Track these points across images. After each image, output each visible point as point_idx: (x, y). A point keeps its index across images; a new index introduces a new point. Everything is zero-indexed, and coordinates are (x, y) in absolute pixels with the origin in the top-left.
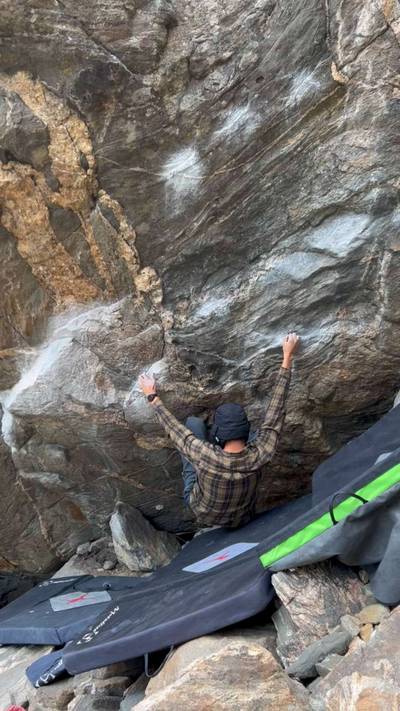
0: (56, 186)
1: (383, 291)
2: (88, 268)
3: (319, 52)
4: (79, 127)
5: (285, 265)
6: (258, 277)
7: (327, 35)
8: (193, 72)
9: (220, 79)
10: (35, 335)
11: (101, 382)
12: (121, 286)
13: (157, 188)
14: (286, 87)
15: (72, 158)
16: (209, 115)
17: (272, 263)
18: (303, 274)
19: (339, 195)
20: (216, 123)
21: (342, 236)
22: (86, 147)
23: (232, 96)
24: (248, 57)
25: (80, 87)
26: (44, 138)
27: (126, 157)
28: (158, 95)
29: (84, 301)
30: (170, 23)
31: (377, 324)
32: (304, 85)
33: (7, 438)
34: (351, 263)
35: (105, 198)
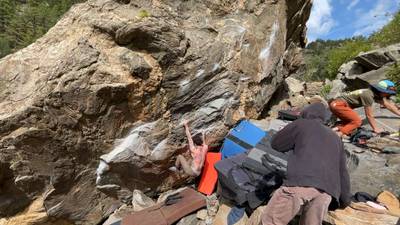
1: (225, 117)
3: (220, 60)
5: (205, 111)
6: (197, 113)
7: (222, 56)
8: (190, 59)
9: (199, 62)
11: (145, 148)
13: (177, 88)
14: (213, 66)
15: (156, 77)
16: (195, 70)
17: (202, 109)
18: (209, 113)
19: (219, 94)
20: (196, 72)
21: (219, 103)
22: (161, 75)
23: (201, 67)
24: (206, 58)
25: (165, 58)
26: (150, 70)
30: (188, 46)
31: (223, 126)
32: (217, 66)
34: (220, 110)
35: (162, 90)
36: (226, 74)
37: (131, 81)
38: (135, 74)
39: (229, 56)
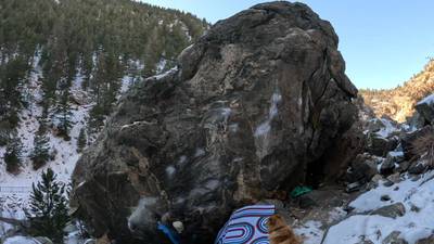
0: (141, 172)
1: (224, 198)
2: (148, 190)
3: (203, 145)
4: (146, 159)
5: (197, 191)
6: (192, 194)
7: (205, 141)
8: (173, 148)
9: (179, 150)
10: (136, 204)
11: (152, 217)
12: (158, 194)
13: (165, 173)
14: (195, 152)
15: (144, 166)
16: (177, 157)
18: (203, 193)
19: (210, 175)
20: (179, 159)
21: (213, 185)
22: (148, 163)
23: (182, 154)
24: (186, 146)
25: (146, 151)
26: (138, 161)
27: (157, 166)
28: (165, 153)
29: (147, 196)
30: (168, 138)
31: (223, 206)
32: (200, 152)
33: (130, 228)
34: (215, 191)
35: (152, 174)
36: (213, 157)
37: (127, 169)
38: (129, 165)
39: (213, 140)
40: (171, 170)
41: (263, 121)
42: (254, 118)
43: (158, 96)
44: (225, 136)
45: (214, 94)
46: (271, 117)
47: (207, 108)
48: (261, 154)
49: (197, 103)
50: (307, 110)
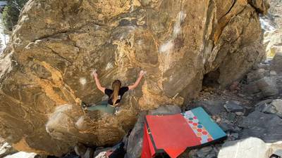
0: (54, 84)
1: (131, 103)
4: (58, 73)
10: (52, 111)
11: (69, 120)
16: (89, 71)
22: (60, 76)
26: (50, 75)
29: (63, 104)
31: (130, 110)
32: (110, 65)
33: (48, 131)
35: (66, 85)
37: (40, 82)
38: (41, 78)
39: (121, 55)
40: (83, 81)
41: (167, 39)
42: (159, 36)
43: (65, 10)
44: (132, 52)
45: (122, 10)
46: (175, 35)
47: (115, 24)
48: (164, 68)
49: (106, 20)
50: (210, 28)
